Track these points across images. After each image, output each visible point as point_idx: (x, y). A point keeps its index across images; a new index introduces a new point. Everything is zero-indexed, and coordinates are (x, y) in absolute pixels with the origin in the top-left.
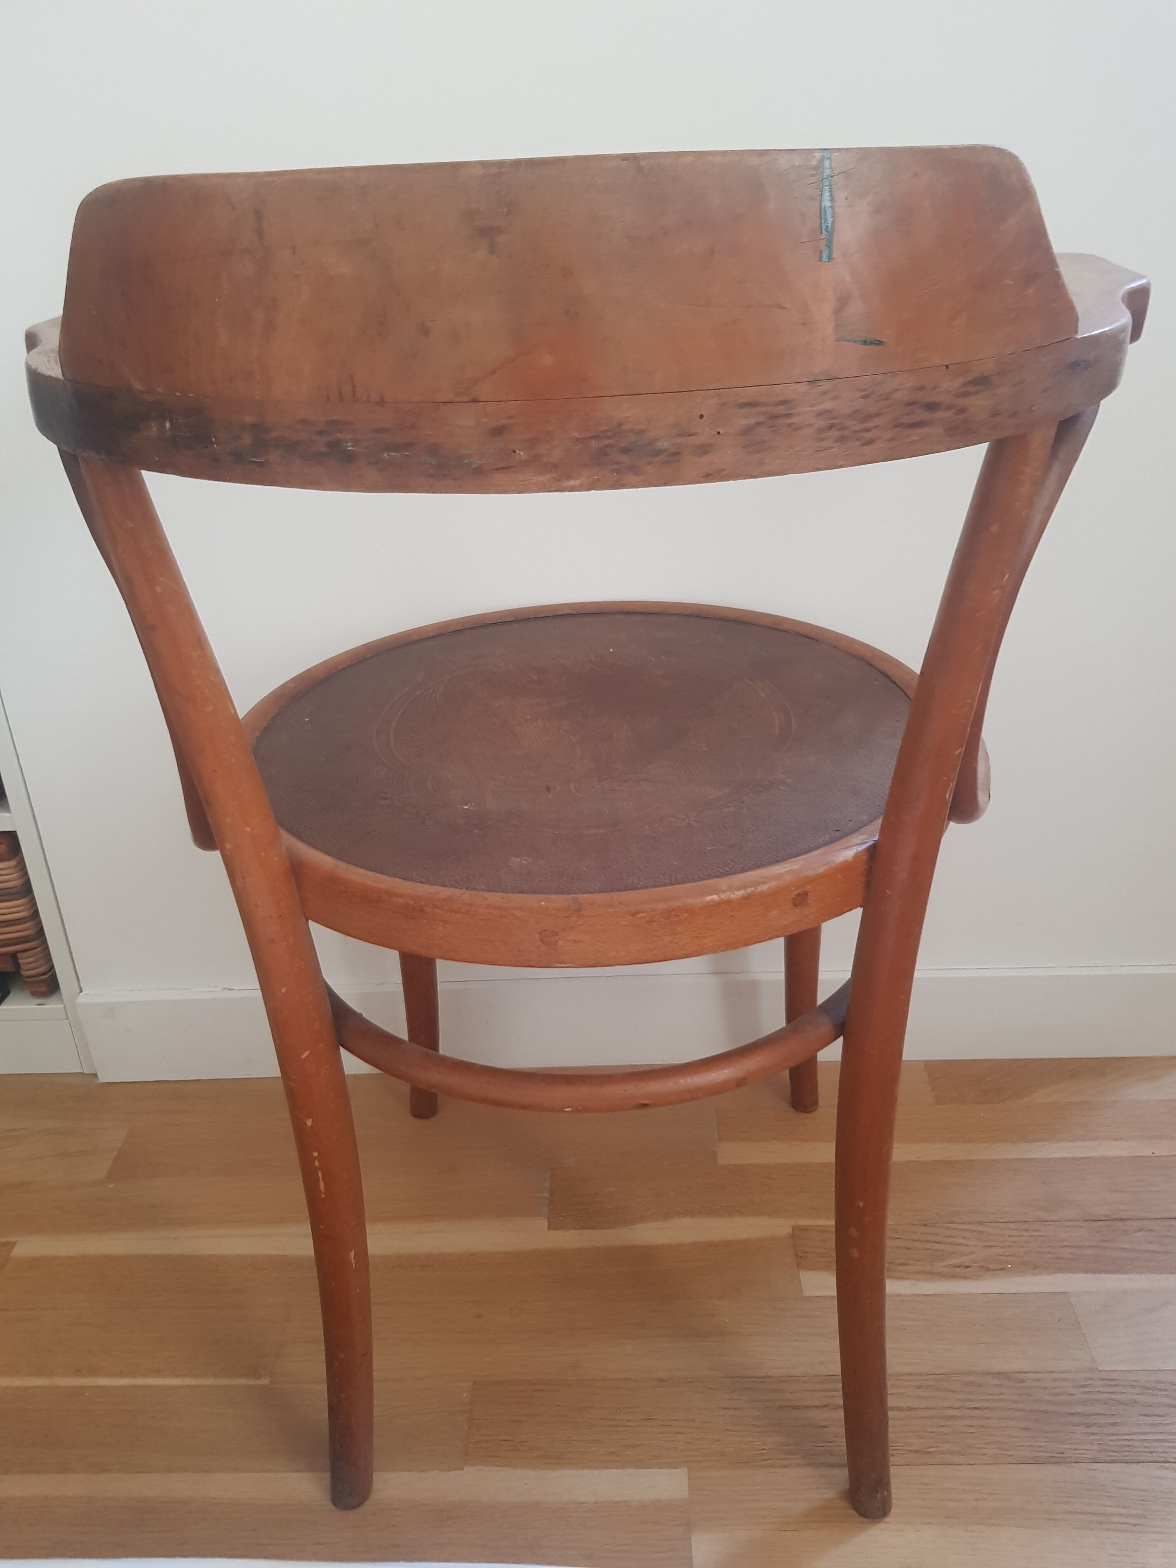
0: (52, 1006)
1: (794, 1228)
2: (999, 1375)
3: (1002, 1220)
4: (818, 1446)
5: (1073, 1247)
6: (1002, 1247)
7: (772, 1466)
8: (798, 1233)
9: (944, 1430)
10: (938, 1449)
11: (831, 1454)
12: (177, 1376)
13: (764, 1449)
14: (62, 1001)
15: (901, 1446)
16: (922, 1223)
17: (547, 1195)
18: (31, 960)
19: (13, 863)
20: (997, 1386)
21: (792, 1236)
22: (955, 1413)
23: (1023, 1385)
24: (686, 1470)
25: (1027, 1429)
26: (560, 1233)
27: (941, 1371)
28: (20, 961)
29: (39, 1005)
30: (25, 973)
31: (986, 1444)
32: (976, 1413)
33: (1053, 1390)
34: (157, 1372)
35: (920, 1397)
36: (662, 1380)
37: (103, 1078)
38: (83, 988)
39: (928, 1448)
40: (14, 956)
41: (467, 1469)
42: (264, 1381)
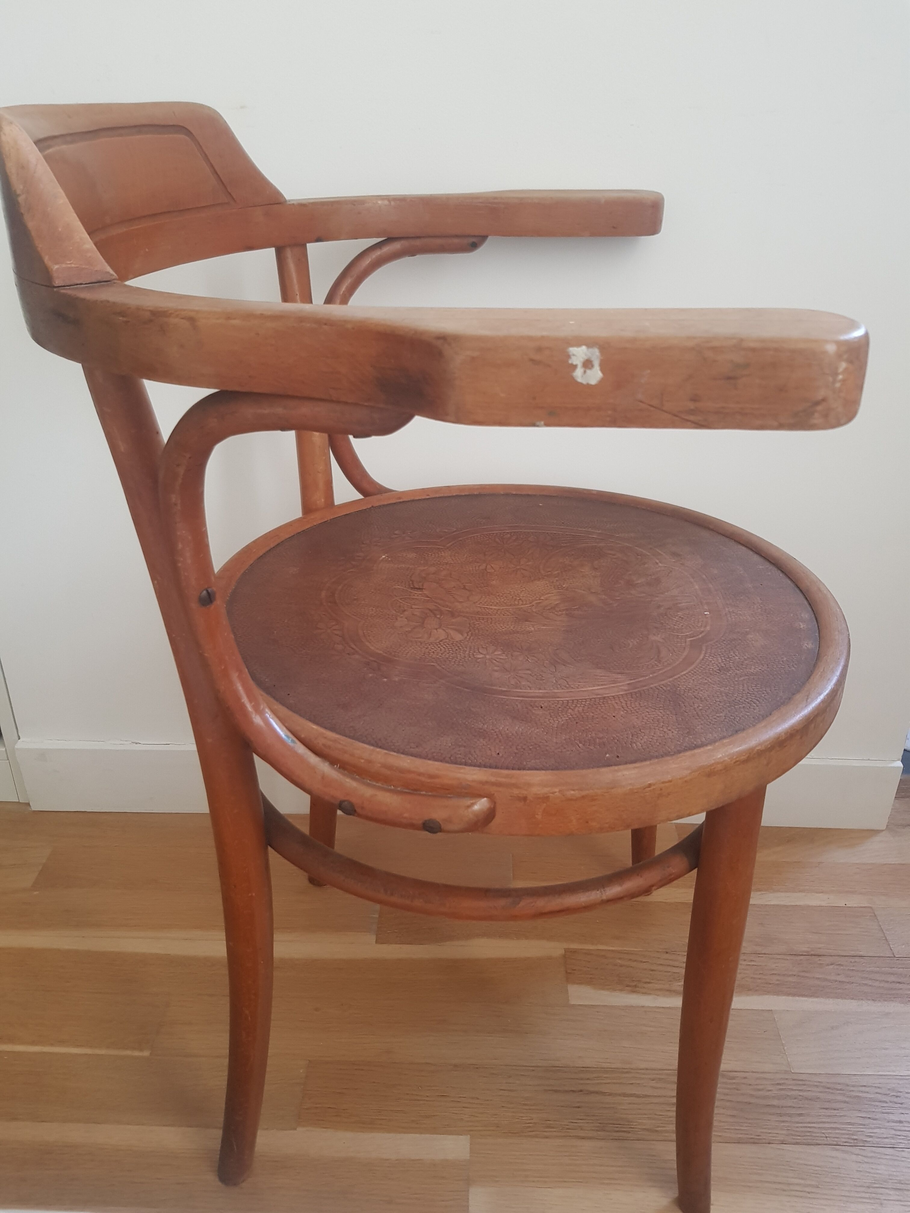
1: (566, 950)
4: (573, 1123)
5: (779, 975)
7: (536, 1136)
8: (569, 954)
10: (664, 1129)
11: (582, 1129)
12: (78, 1046)
13: (531, 1123)
14: (4, 746)
15: (636, 1125)
16: (664, 950)
17: (377, 916)
21: (564, 956)
23: (734, 1081)
24: (469, 1136)
25: (733, 1116)
26: (384, 946)
33: (756, 1087)
34: (62, 1043)
36: (456, 1066)
37: (35, 807)
38: (21, 737)
41: (300, 1129)
42: (146, 1053)
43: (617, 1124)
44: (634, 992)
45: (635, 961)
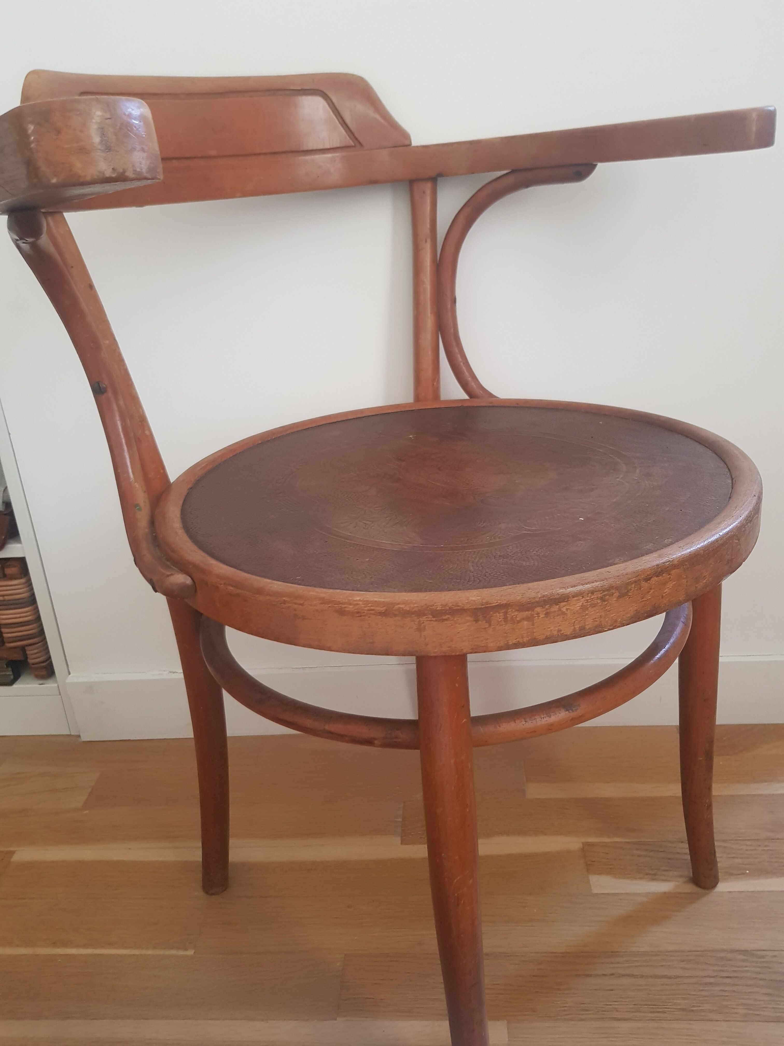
0: (50, 685)
1: (584, 844)
2: (744, 952)
3: (740, 839)
4: (607, 1005)
6: (742, 858)
7: (572, 1020)
8: (586, 848)
9: (703, 993)
10: (701, 1008)
11: (617, 1011)
12: (126, 948)
13: (566, 1007)
14: (56, 682)
15: (670, 1005)
17: (400, 820)
18: (36, 651)
19: (23, 581)
20: (743, 960)
21: (583, 849)
22: (712, 980)
23: (763, 960)
24: (506, 1022)
25: (769, 995)
26: (410, 847)
27: (699, 949)
28: (28, 652)
29: (40, 684)
30: (31, 661)
31: (737, 1005)
32: (728, 981)
34: (111, 945)
35: (683, 968)
37: (85, 737)
38: (71, 672)
39: (692, 1007)
40: (23, 649)
41: (339, 1019)
42: (190, 952)
43: (652, 1005)
44: (653, 880)
45: (652, 851)
